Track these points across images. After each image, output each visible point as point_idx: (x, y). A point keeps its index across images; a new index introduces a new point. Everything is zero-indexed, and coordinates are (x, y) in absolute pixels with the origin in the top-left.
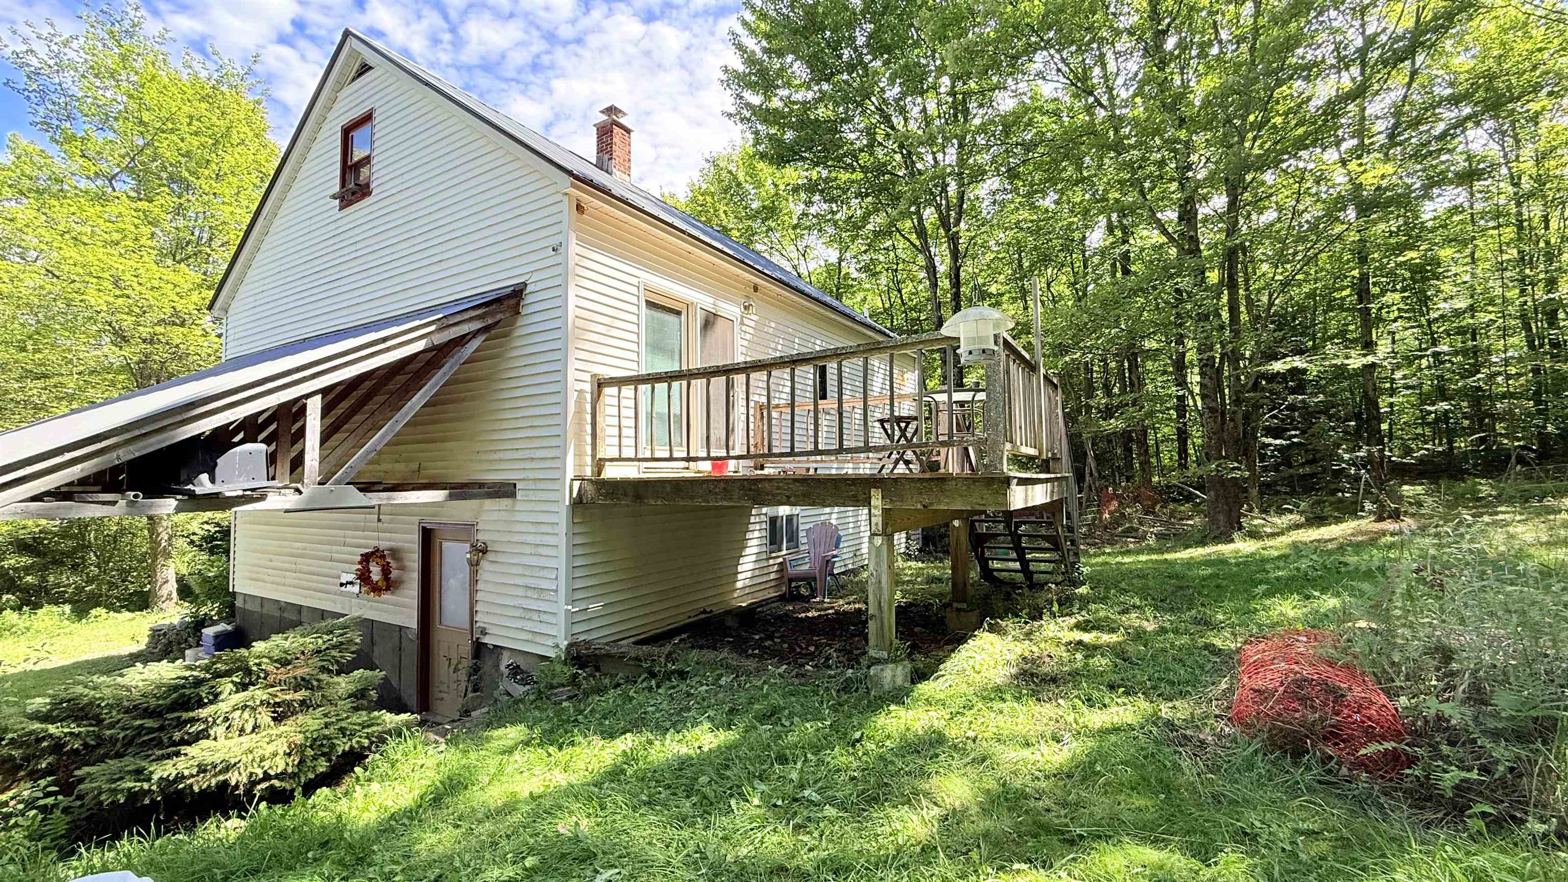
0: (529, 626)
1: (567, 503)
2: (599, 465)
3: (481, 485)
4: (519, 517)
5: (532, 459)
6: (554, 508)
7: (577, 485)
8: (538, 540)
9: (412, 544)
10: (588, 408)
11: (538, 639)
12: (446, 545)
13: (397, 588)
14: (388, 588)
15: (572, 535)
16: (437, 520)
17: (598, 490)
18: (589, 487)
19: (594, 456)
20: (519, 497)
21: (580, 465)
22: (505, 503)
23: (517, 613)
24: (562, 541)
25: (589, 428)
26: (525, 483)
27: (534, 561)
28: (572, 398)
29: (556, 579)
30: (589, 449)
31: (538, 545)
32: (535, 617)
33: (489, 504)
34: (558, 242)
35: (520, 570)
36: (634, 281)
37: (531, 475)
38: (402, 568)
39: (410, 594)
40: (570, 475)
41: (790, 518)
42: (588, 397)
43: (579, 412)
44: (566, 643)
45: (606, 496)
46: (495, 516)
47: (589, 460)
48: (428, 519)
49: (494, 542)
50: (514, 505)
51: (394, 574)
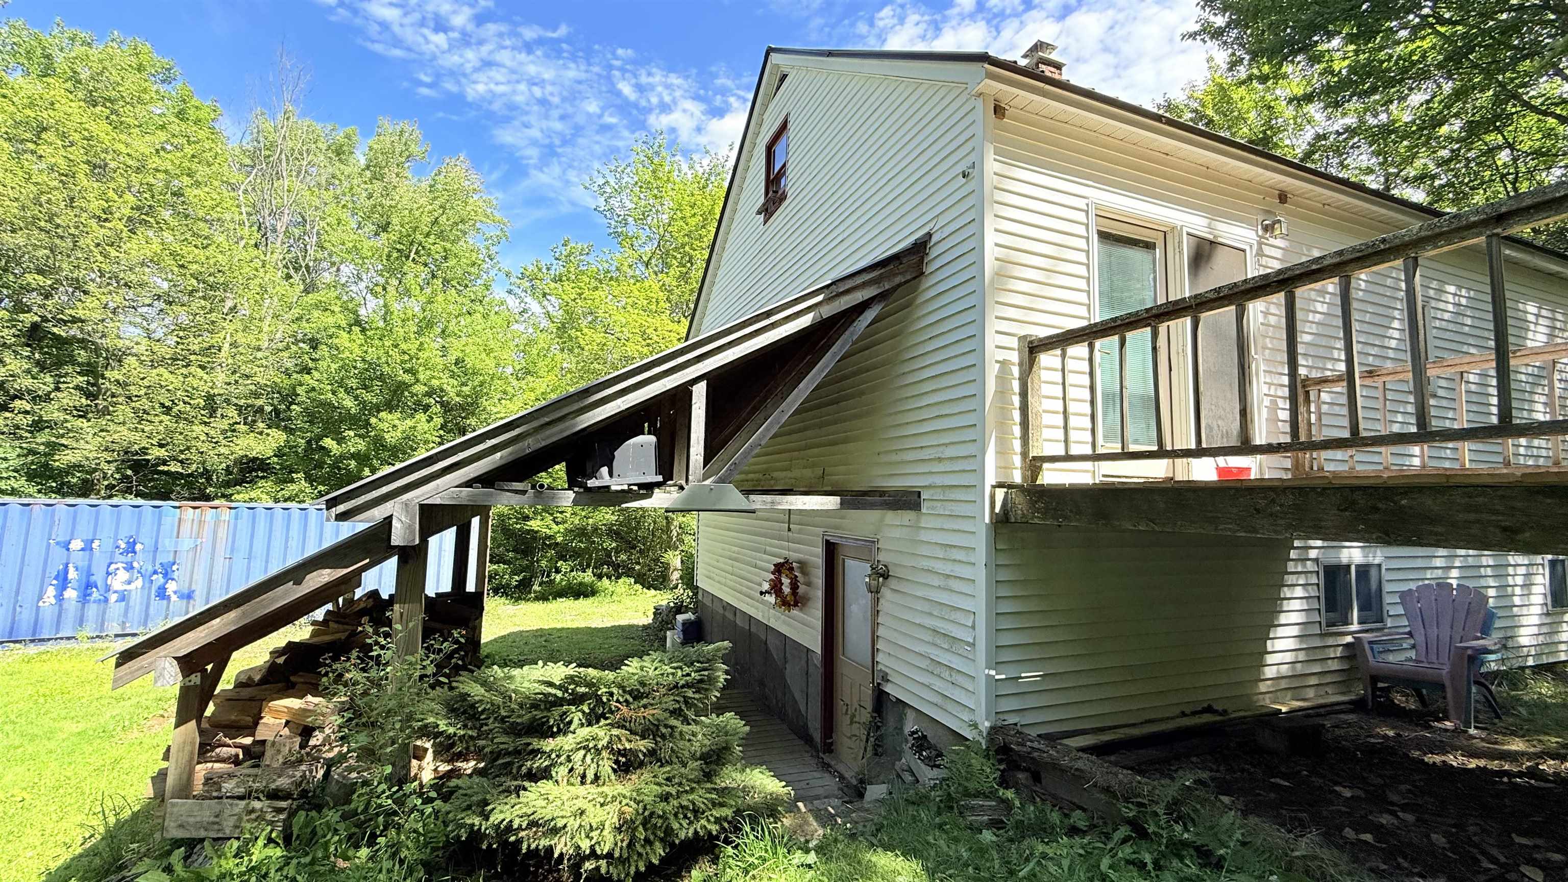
0: (938, 685)
1: (987, 520)
2: (1034, 465)
3: (882, 493)
4: (924, 536)
5: (940, 459)
6: (967, 526)
7: (1000, 494)
8: (946, 568)
9: (816, 556)
10: (1016, 386)
11: (950, 707)
12: (849, 563)
13: (804, 605)
14: (796, 605)
15: (994, 566)
16: (839, 533)
17: (1032, 503)
18: (1020, 500)
19: (1024, 454)
20: (924, 510)
21: (1004, 467)
22: (907, 516)
23: (924, 664)
24: (980, 575)
25: (1017, 416)
26: (932, 491)
27: (943, 597)
28: (992, 371)
29: (973, 627)
30: (1017, 445)
31: (948, 576)
32: (946, 674)
33: (892, 517)
34: (970, 164)
35: (926, 607)
36: (1081, 204)
37: (938, 480)
38: (809, 584)
39: (815, 615)
40: (991, 479)
41: (1364, 570)
42: (1016, 371)
43: (1002, 391)
44: (987, 724)
45: (1045, 513)
46: (896, 533)
47: (1017, 460)
48: (832, 532)
49: (895, 565)
50: (918, 521)
51: (802, 589)
